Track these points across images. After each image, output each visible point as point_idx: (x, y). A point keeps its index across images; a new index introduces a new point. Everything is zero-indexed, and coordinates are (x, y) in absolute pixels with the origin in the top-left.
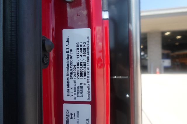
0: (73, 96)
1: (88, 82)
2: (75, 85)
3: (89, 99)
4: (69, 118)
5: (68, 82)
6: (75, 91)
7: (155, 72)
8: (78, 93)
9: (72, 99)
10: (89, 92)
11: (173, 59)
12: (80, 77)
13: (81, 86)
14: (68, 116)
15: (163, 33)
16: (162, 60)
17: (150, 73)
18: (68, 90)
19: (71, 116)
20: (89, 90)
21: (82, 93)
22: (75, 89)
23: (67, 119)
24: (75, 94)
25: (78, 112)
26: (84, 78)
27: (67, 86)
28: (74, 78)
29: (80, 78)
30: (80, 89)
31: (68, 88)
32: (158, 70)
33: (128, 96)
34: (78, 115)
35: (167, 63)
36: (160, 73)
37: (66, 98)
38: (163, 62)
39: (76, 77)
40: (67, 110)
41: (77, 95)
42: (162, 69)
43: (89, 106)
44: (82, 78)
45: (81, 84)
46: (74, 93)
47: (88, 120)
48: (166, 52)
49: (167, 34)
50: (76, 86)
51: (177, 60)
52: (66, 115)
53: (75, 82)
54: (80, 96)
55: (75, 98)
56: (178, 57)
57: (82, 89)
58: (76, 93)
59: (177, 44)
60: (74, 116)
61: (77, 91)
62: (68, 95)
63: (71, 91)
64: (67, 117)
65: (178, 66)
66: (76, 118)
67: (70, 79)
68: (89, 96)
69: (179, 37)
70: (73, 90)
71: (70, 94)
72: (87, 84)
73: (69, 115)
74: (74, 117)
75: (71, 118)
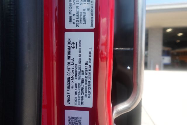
0: (75, 23)
1: (92, 7)
2: (77, 11)
3: (92, 26)
4: (71, 48)
5: (70, 8)
6: (77, 18)
7: (154, 69)
8: (81, 20)
9: (74, 27)
10: (92, 18)
11: (173, 56)
12: (83, 2)
13: (84, 12)
14: (70, 46)
15: (165, 29)
16: (162, 57)
17: (150, 69)
18: (70, 17)
19: (73, 45)
20: (92, 16)
21: (85, 20)
22: (78, 16)
23: (68, 49)
24: (77, 21)
25: (80, 41)
26: (88, 3)
27: (69, 12)
28: (77, 4)
29: (83, 4)
30: (83, 15)
31: (70, 15)
32: (157, 67)
33: (129, 68)
34: (80, 43)
35: (167, 60)
36: (160, 69)
37: (68, 26)
38: (163, 59)
39: (79, 3)
40: (69, 39)
41: (79, 22)
42: (162, 66)
43: (92, 34)
44: (86, 3)
45: (84, 10)
46: (77, 19)
47: (90, 49)
48: (167, 49)
49: (169, 30)
50: (79, 12)
51: (178, 58)
52: (68, 45)
53: (77, 7)
54: (83, 23)
55: (78, 26)
56: (178, 54)
57: (85, 15)
58: (79, 20)
59: (178, 41)
60: (76, 45)
61: (79, 18)
62: (70, 22)
63: (73, 18)
64: (68, 47)
65: (177, 63)
66: (78, 47)
67: (72, 5)
68: (92, 23)
69: (180, 34)
70: (75, 17)
71: (73, 21)
72: (91, 9)
73: (71, 44)
74: (76, 47)
75: (73, 48)
